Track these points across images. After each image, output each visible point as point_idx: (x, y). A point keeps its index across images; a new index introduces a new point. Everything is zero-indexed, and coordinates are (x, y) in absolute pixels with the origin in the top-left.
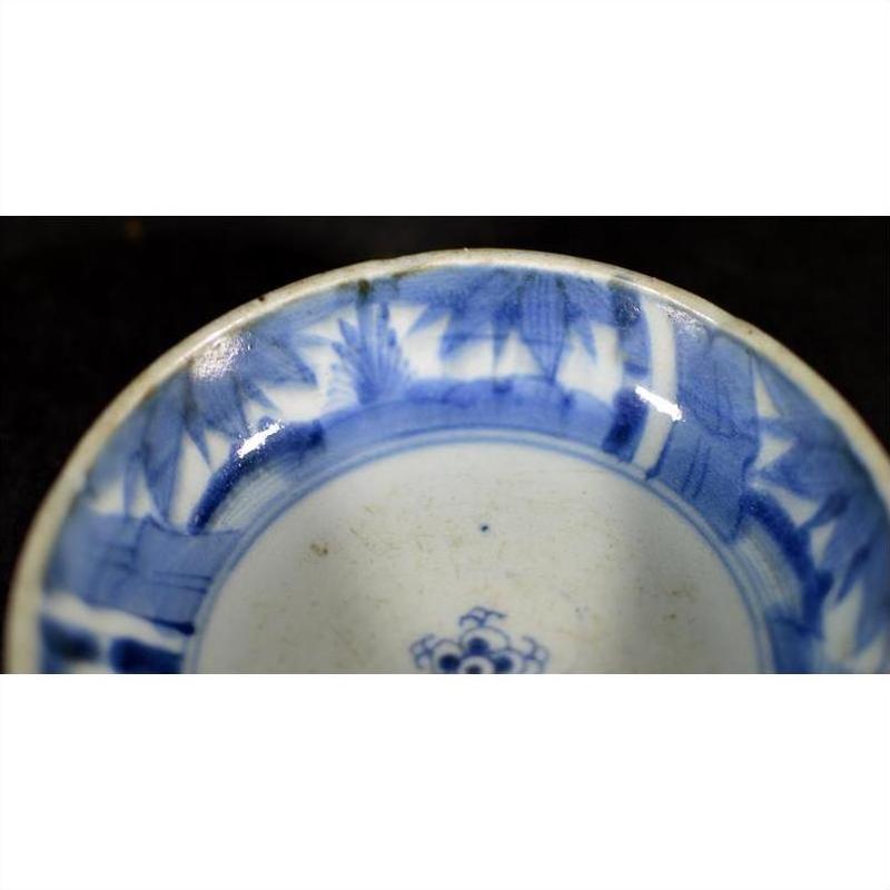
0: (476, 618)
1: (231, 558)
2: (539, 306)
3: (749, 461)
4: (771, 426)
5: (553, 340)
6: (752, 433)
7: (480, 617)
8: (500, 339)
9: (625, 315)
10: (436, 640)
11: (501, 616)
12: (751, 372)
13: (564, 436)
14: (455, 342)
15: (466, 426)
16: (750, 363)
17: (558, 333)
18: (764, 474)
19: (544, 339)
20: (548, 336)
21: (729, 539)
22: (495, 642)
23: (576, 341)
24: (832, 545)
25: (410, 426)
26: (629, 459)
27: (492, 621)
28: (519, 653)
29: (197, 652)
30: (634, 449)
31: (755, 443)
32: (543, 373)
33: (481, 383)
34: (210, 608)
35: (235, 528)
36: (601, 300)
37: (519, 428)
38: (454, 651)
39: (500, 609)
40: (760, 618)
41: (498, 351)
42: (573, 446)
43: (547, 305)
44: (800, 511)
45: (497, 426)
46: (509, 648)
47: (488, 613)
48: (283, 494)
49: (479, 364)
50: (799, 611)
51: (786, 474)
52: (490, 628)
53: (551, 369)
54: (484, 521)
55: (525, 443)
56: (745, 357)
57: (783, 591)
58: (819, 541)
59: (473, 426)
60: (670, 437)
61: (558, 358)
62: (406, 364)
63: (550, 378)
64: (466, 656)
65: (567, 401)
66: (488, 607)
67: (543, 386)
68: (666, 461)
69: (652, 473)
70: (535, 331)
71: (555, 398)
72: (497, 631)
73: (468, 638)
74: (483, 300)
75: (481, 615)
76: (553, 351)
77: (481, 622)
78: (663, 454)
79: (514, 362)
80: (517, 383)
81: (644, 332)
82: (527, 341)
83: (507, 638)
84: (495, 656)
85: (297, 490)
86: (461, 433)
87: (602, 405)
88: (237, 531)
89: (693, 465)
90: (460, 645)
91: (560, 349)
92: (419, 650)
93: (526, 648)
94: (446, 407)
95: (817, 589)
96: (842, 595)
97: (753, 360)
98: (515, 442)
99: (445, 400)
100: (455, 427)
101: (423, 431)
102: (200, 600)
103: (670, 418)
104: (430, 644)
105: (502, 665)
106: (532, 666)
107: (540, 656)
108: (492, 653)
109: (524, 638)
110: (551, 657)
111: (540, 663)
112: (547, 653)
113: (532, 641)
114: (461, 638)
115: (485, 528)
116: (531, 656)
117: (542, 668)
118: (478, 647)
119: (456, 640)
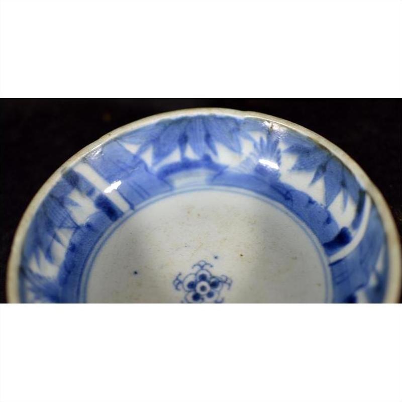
0: (178, 284)
2: (52, 211)
3: (146, 168)
4: (141, 151)
5: (65, 216)
6: (138, 161)
8: (55, 236)
9: (73, 180)
11: (180, 274)
12: (120, 145)
13: (102, 234)
14: (49, 255)
15: (82, 269)
16: (118, 143)
17: (64, 213)
18: (154, 164)
19: (63, 219)
20: (63, 217)
21: (172, 188)
22: (191, 279)
23: (70, 208)
24: (195, 149)
25: (75, 290)
26: (122, 213)
27: (181, 278)
28: (199, 271)
30: (119, 210)
31: (142, 162)
32: (74, 229)
33: (67, 255)
36: (65, 186)
37: (92, 249)
38: (191, 294)
39: (177, 274)
40: (209, 187)
41: (59, 241)
42: (108, 232)
43: (54, 208)
44: (175, 157)
45: (88, 256)
46: (196, 274)
47: (177, 279)
49: (61, 251)
50: (213, 172)
51: (159, 155)
52: (185, 279)
53: (74, 225)
54: (132, 272)
56: (115, 143)
57: (201, 175)
58: (191, 154)
59: (84, 266)
60: (121, 194)
61: (72, 220)
62: (49, 278)
63: (77, 227)
64: (195, 291)
65: (89, 226)
66: (174, 278)
67: (79, 231)
68: (130, 200)
69: (132, 207)
70: (59, 221)
71: (85, 230)
72: (187, 277)
73: (187, 288)
74: (41, 230)
75: (177, 282)
76: (69, 219)
77: (180, 282)
78: (126, 200)
79: (66, 237)
80: (73, 241)
81: (83, 178)
82: (60, 227)
83: (191, 274)
84: (198, 280)
86: (85, 272)
87: (96, 214)
89: (136, 191)
90: (189, 292)
91: (69, 216)
93: (197, 268)
94: (72, 273)
95: (207, 162)
96: (215, 153)
97: (118, 141)
98: (97, 253)
99: (69, 272)
100: (82, 273)
101: (79, 285)
103: (114, 190)
105: (203, 278)
106: (207, 267)
107: (202, 264)
108: (196, 280)
109: (193, 268)
110: (204, 260)
111: (206, 264)
112: (203, 261)
113: (195, 265)
114: (186, 291)
115: (136, 273)
116: (202, 267)
117: (209, 264)
118: (192, 285)
119: (186, 293)
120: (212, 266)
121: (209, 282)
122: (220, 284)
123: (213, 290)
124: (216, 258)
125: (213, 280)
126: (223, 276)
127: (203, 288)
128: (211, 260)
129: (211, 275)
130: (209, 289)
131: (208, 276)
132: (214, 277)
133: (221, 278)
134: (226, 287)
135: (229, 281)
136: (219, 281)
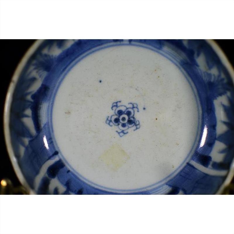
0: (115, 106)
1: (51, 130)
7: (115, 105)
10: (110, 117)
11: (120, 102)
21: (160, 48)
22: (123, 109)
27: (119, 104)
28: (130, 108)
29: (63, 156)
34: (57, 144)
35: (46, 123)
37: (90, 49)
38: (116, 117)
39: (118, 100)
45: (84, 52)
46: (127, 109)
47: (117, 103)
48: (49, 106)
50: (189, 61)
52: (120, 106)
54: (99, 80)
55: (93, 52)
59: (78, 56)
64: (119, 117)
66: (116, 101)
72: (122, 106)
73: (117, 112)
75: (115, 104)
77: (117, 106)
83: (125, 106)
84: (125, 113)
85: (51, 103)
86: (77, 60)
88: (47, 123)
90: (116, 115)
92: (108, 122)
93: (131, 106)
94: (69, 56)
96: (199, 55)
98: (91, 53)
100: (74, 60)
102: (53, 145)
104: (109, 119)
105: (129, 113)
106: (136, 110)
107: (135, 106)
108: (124, 112)
109: (129, 104)
110: (138, 105)
111: (137, 108)
112: (136, 104)
113: (131, 103)
114: (115, 113)
115: (100, 81)
116: (133, 107)
117: (138, 109)
118: (120, 113)
119: (114, 114)
120: (138, 111)
121: (129, 118)
122: (133, 124)
123: (127, 124)
124: (144, 109)
125: (132, 119)
126: (138, 121)
127: (124, 119)
128: (141, 108)
129: (133, 115)
130: (126, 121)
131: (132, 115)
132: (134, 118)
133: (136, 122)
134: (134, 128)
135: (138, 126)
136: (134, 123)
